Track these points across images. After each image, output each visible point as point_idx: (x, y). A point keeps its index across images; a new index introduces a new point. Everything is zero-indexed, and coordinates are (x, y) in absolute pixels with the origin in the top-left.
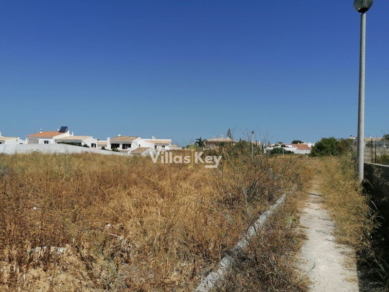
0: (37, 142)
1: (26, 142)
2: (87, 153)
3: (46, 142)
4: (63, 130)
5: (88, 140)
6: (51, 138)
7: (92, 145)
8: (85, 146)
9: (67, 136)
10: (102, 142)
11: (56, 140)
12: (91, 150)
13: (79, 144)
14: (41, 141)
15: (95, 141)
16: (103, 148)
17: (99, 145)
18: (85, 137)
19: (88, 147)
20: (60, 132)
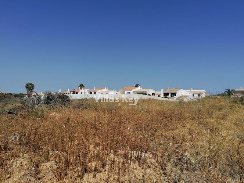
0: (124, 93)
1: (119, 93)
2: (150, 99)
3: (129, 93)
4: (137, 86)
5: (151, 92)
6: (131, 90)
7: (153, 94)
8: (149, 95)
9: (139, 89)
10: (158, 92)
11: (133, 92)
12: (152, 97)
13: (146, 94)
14: (126, 92)
15: (154, 92)
16: (159, 96)
17: (156, 94)
18: (148, 90)
19: (151, 95)
20: (135, 87)
